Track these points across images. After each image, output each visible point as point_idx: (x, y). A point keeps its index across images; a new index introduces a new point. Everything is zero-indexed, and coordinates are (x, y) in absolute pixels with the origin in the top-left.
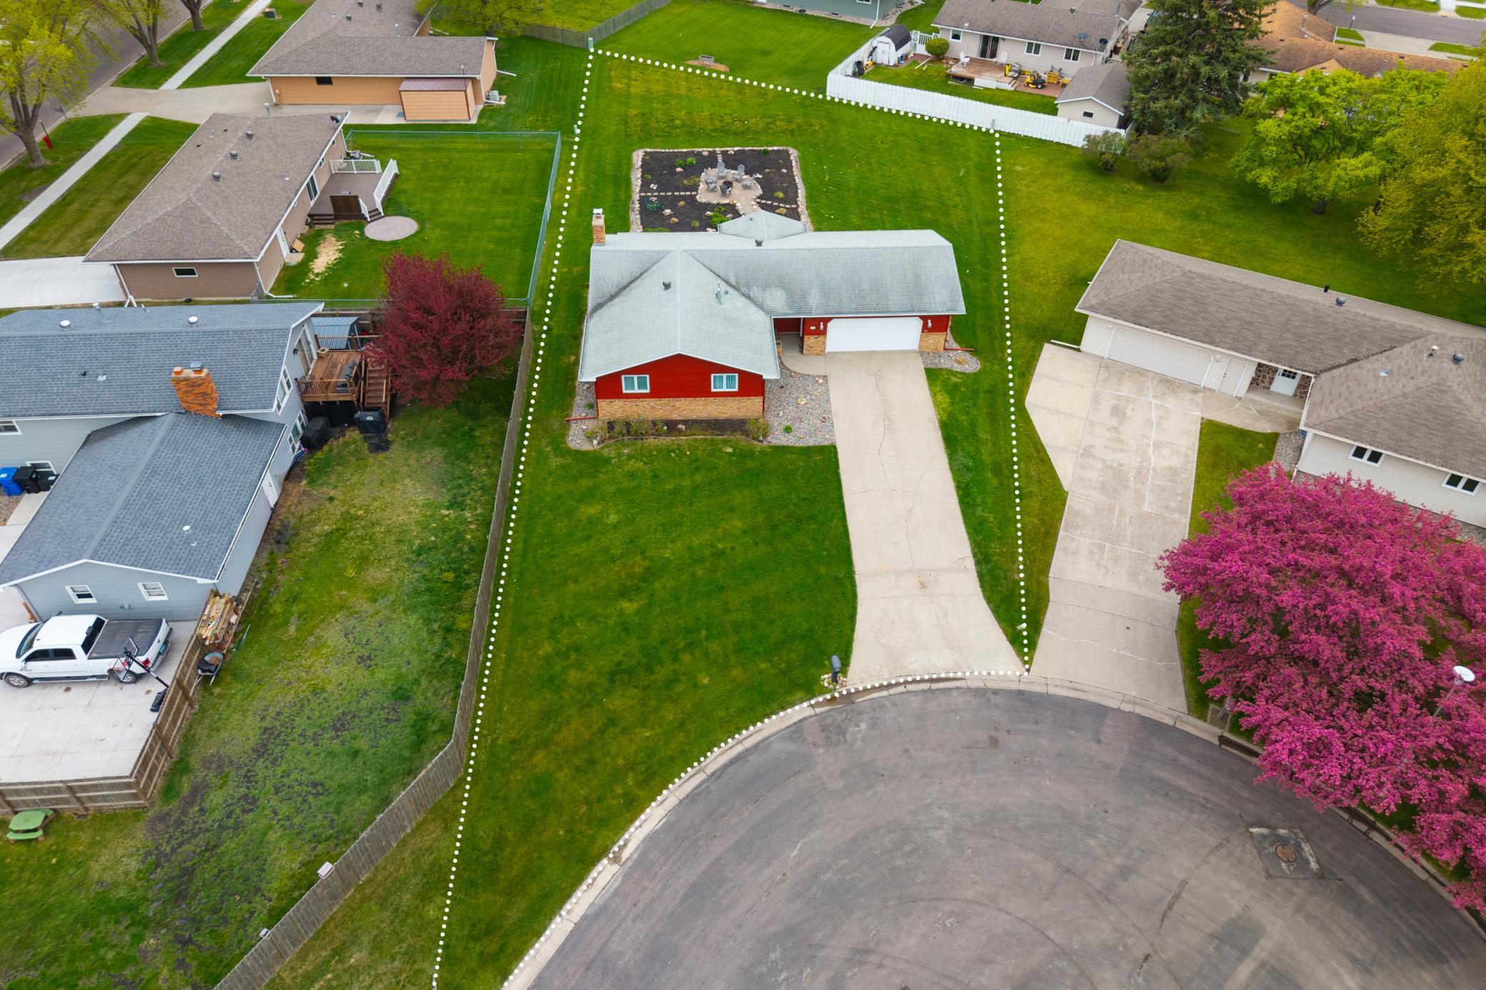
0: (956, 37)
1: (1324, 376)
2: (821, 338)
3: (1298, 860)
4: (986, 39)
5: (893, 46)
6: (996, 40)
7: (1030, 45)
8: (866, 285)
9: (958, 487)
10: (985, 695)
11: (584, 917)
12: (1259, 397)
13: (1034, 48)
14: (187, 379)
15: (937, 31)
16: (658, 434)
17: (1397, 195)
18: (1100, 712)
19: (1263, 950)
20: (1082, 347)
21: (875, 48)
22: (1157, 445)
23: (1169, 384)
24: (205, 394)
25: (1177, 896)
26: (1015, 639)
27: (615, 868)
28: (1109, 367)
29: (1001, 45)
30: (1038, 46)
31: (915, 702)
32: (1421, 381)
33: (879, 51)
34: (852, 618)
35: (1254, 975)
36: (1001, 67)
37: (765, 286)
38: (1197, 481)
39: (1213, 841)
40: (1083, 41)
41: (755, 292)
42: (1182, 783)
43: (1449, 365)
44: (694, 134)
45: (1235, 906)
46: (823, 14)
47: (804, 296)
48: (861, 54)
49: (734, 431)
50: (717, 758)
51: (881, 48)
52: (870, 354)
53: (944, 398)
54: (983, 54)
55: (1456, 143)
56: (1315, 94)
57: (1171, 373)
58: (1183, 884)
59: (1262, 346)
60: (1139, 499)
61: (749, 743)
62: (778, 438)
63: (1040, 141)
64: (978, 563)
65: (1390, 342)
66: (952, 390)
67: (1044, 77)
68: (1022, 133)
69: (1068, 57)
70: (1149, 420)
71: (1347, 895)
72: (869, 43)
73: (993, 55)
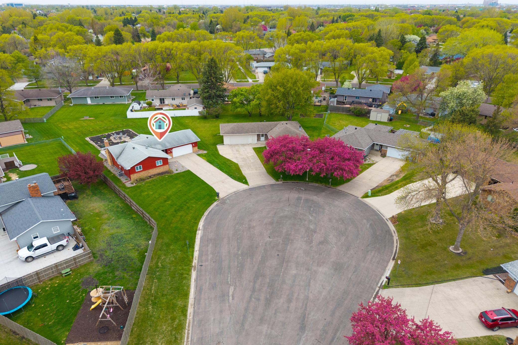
0: (153, 100)
1: (269, 133)
2: (171, 154)
3: (301, 189)
4: (161, 99)
5: (138, 105)
6: (163, 99)
7: (172, 98)
8: (177, 140)
9: (218, 168)
10: (245, 191)
11: (201, 237)
12: (259, 142)
13: (173, 99)
14: (33, 186)
15: (147, 100)
16: (148, 179)
17: (264, 103)
18: (264, 186)
19: (303, 198)
20: (224, 144)
21: (133, 107)
22: (247, 153)
23: (243, 145)
24: (38, 190)
25: (289, 198)
26: (244, 183)
27: (201, 231)
28: (231, 145)
29: (165, 100)
30: (174, 98)
31: (234, 195)
32: (283, 128)
33: (134, 107)
34: (214, 190)
35: (303, 201)
36: (167, 105)
37: (155, 145)
38: (258, 156)
39: (289, 192)
40: (185, 95)
41: (153, 146)
42: (281, 188)
43: (286, 125)
44: (100, 132)
45: (297, 196)
46: (110, 103)
47: (165, 145)
48: (131, 108)
49: (165, 174)
50: (206, 213)
51: (135, 106)
52: (183, 155)
53: (205, 158)
54: (161, 103)
55: (269, 91)
56: (240, 92)
57: (243, 143)
58: (289, 197)
59: (256, 131)
60: (250, 161)
61: (210, 209)
62: (176, 172)
63: (187, 116)
64: (230, 176)
65: (276, 125)
66: (205, 156)
67: (179, 104)
68: (182, 116)
69: (182, 100)
70: (244, 151)
71: (309, 190)
72: (131, 106)
73: (164, 103)
